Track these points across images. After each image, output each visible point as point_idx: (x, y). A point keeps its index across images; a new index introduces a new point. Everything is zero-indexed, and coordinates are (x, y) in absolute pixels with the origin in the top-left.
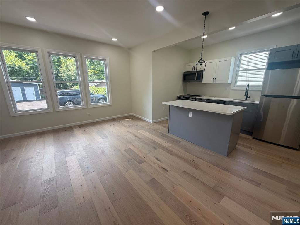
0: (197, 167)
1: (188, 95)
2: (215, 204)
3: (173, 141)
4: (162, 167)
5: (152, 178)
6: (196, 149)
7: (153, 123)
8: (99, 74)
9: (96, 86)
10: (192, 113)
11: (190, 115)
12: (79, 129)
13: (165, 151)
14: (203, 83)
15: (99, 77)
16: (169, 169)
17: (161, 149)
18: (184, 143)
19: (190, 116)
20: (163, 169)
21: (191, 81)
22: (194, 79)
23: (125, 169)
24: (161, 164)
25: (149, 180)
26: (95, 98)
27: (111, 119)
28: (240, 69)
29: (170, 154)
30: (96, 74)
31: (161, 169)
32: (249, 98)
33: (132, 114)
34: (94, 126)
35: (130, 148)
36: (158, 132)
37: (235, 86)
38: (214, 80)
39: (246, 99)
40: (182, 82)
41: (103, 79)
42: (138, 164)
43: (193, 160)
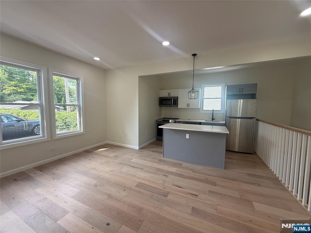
0: (214, 184)
1: (163, 118)
2: (253, 211)
3: (174, 165)
4: (189, 192)
5: (191, 208)
6: (199, 168)
7: (140, 149)
8: (26, 93)
9: (23, 108)
10: (188, 135)
11: (187, 136)
12: (41, 173)
13: (177, 176)
14: (178, 107)
15: (25, 97)
16: (197, 194)
17: (171, 175)
18: (184, 164)
19: (187, 138)
20: (192, 195)
21: (168, 105)
22: (171, 104)
23: (158, 208)
24: (186, 190)
25: (191, 211)
26: (29, 125)
27: (84, 151)
28: (204, 98)
29: (184, 178)
30: (20, 93)
31: (190, 195)
32: (214, 119)
33: (108, 142)
34: (64, 164)
35: (140, 182)
36: (153, 158)
37: (203, 110)
38: (188, 105)
39: (212, 120)
40: (158, 106)
41: (33, 99)
42: (166, 198)
43: (206, 178)
